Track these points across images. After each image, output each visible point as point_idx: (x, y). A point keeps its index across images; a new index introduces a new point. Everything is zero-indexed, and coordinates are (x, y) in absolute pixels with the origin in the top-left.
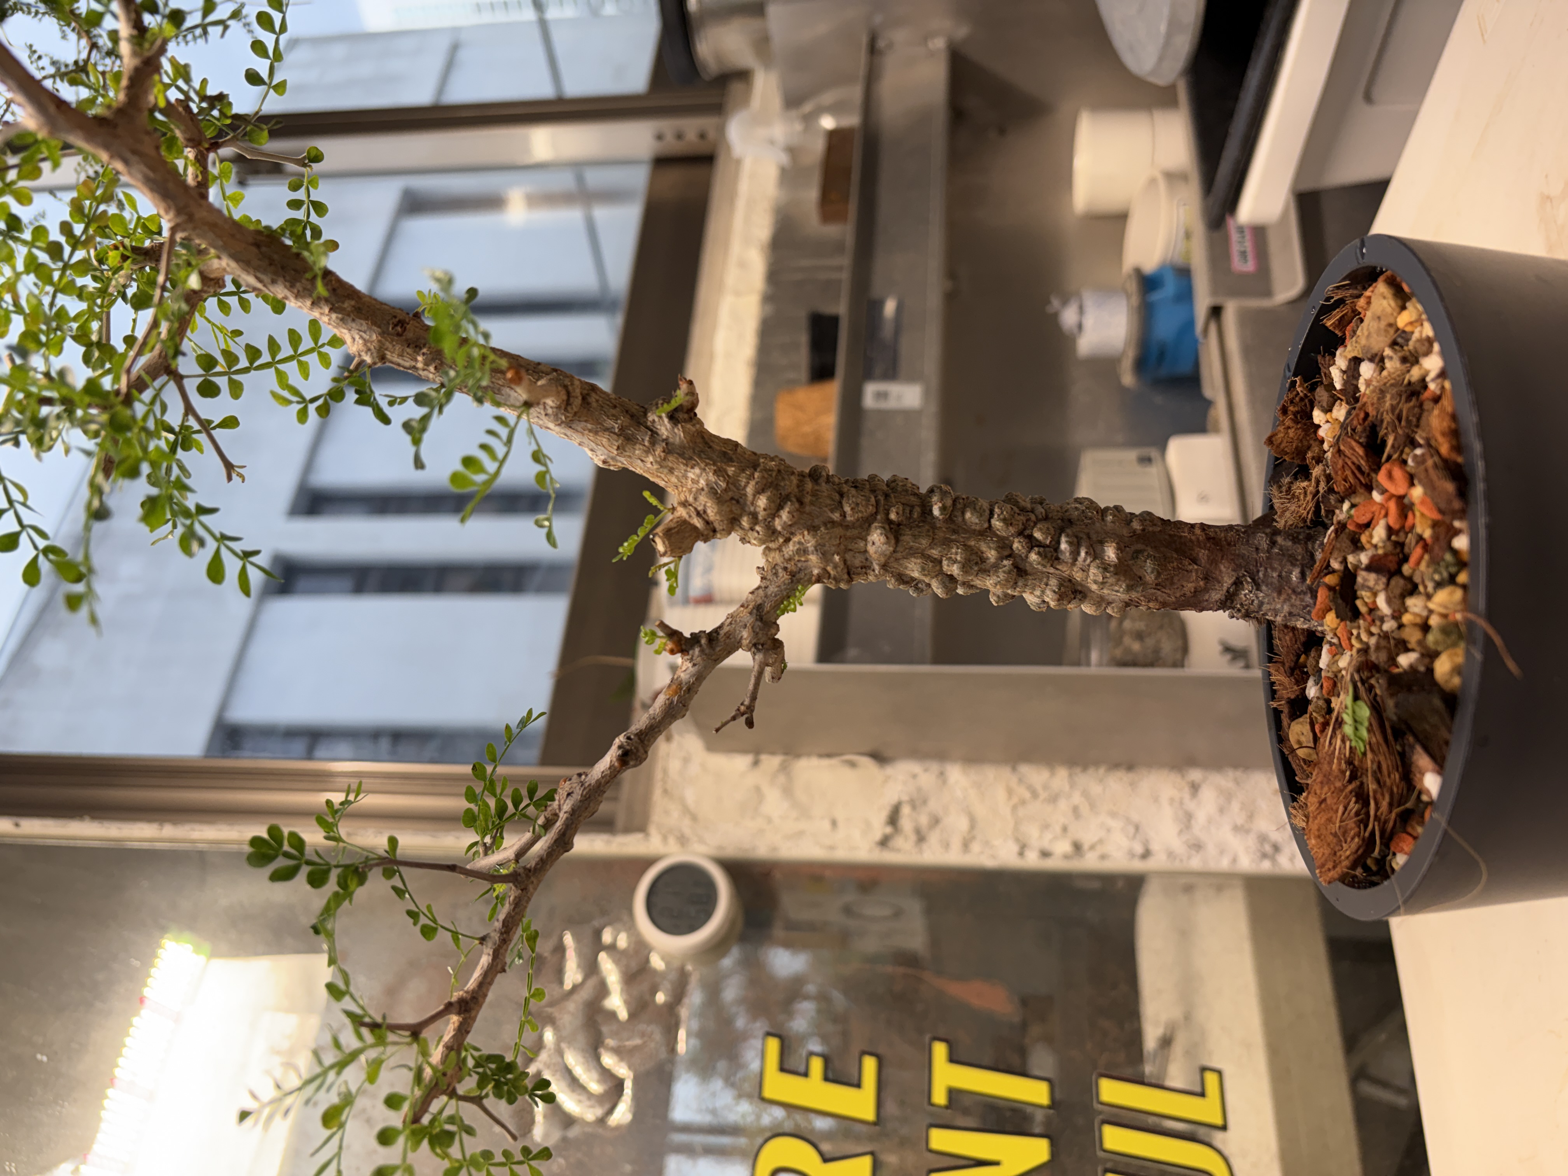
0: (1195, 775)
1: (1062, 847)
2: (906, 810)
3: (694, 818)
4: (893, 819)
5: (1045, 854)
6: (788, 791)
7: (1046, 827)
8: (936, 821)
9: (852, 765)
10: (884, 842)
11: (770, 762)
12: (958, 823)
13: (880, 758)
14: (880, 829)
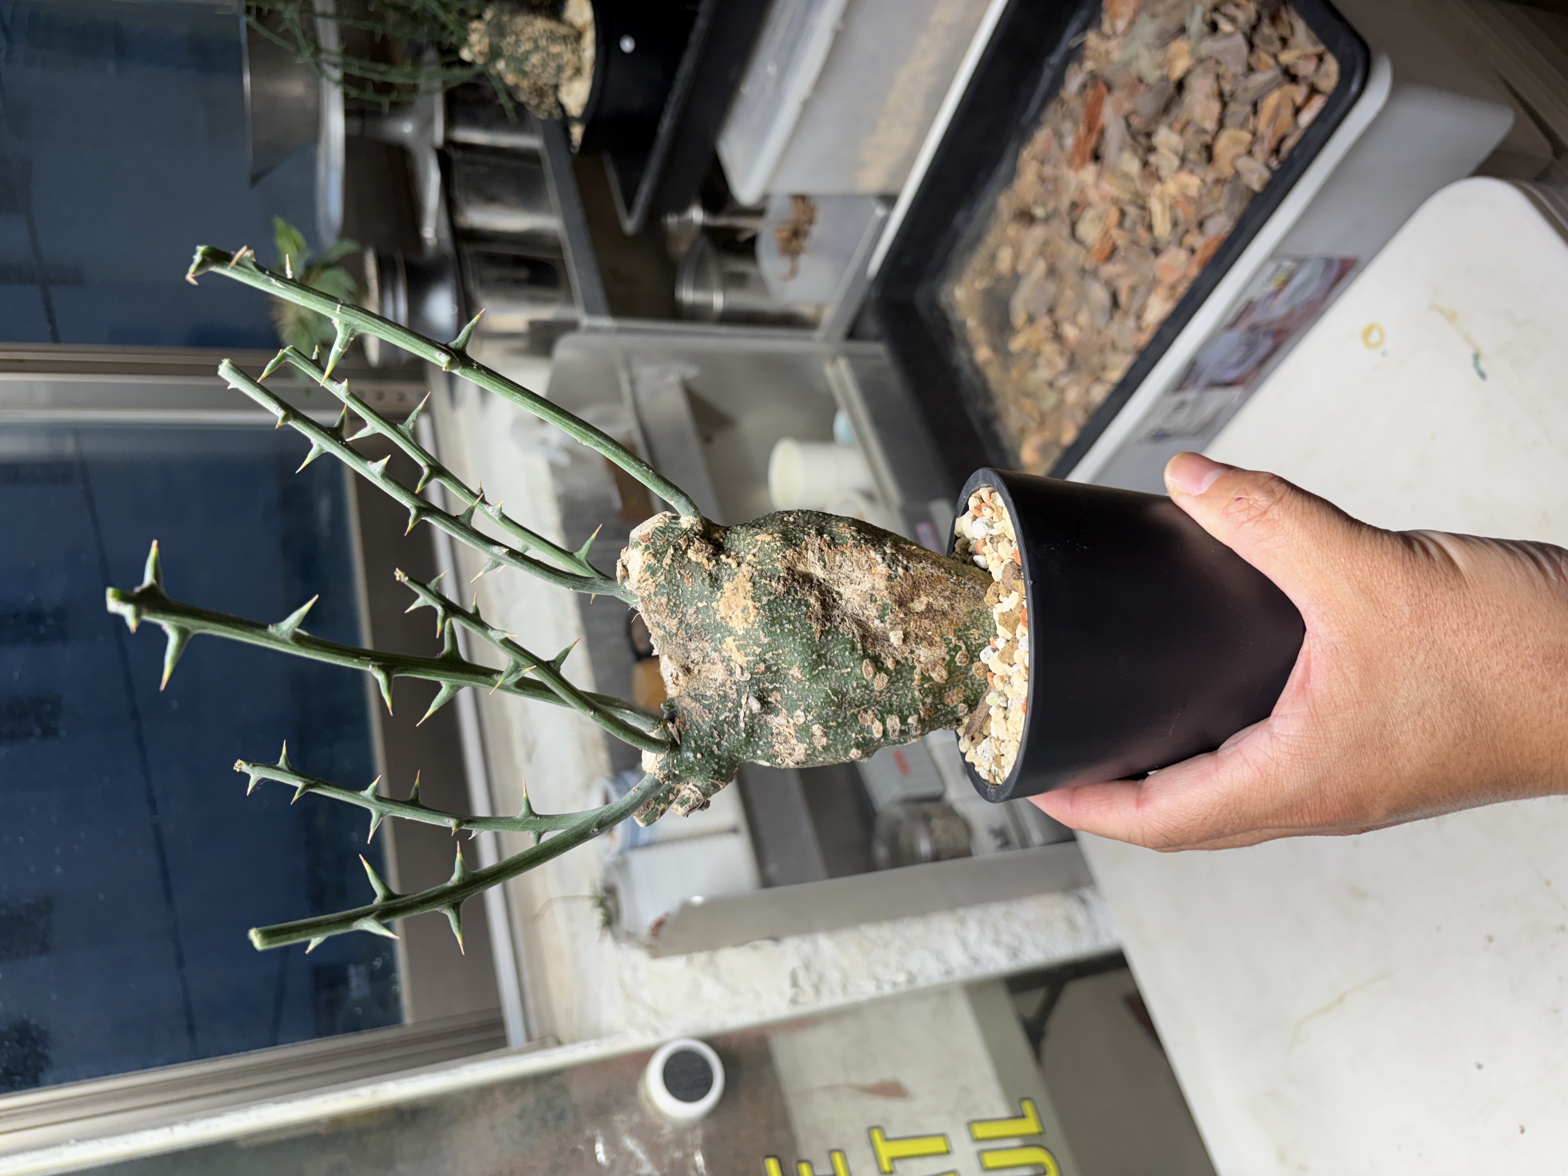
0: (961, 912)
1: (902, 978)
2: (801, 974)
3: (657, 1013)
4: (795, 983)
5: (894, 984)
6: (717, 977)
7: (886, 966)
8: (821, 977)
9: (756, 948)
10: (794, 1001)
11: (701, 958)
12: (833, 976)
13: (776, 939)
14: (789, 992)
